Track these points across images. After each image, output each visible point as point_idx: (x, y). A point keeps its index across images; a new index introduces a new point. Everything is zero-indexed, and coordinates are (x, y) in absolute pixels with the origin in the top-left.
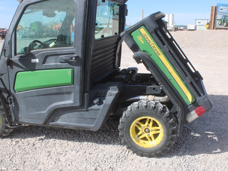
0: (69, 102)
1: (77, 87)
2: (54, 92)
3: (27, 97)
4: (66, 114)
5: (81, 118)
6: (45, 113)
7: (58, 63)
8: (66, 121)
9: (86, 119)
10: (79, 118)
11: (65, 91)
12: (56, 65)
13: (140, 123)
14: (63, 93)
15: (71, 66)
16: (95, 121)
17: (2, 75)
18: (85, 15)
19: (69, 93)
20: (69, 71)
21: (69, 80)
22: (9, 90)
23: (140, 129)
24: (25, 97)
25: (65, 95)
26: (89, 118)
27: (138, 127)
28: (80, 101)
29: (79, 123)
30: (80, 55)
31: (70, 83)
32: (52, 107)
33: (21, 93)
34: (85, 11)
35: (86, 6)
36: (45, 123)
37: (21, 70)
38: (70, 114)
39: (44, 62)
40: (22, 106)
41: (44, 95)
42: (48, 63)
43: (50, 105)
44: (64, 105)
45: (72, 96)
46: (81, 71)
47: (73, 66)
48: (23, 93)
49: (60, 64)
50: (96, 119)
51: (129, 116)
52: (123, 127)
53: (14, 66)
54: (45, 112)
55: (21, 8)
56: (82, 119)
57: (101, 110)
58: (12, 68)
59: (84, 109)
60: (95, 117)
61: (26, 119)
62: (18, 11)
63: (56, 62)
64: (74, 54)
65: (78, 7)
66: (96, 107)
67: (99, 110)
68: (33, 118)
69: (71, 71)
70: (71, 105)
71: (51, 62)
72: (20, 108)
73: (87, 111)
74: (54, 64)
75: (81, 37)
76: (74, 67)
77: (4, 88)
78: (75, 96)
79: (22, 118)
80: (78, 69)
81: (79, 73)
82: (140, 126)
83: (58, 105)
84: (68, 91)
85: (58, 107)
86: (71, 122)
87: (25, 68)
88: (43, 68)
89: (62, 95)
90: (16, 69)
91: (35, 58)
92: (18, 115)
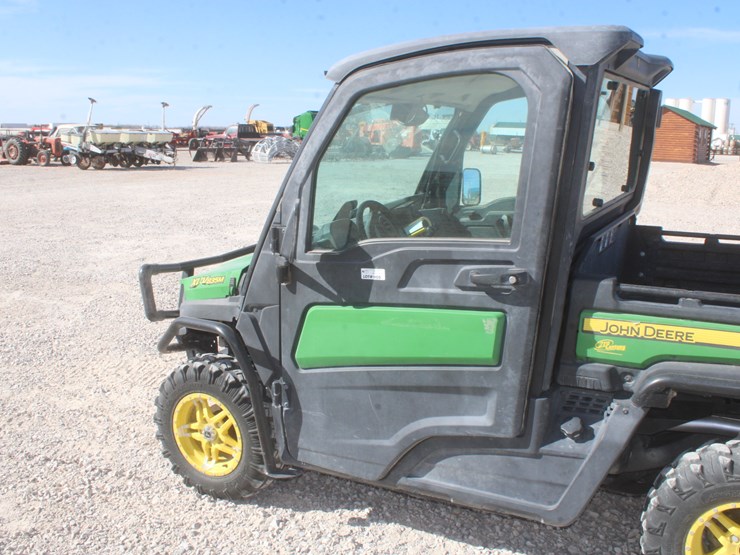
0: (478, 419)
1: (512, 377)
2: (428, 381)
3: (333, 388)
4: (459, 458)
5: (510, 477)
6: (388, 447)
7: (453, 291)
8: (456, 481)
9: (529, 481)
10: (504, 476)
11: (467, 383)
12: (446, 296)
13: (725, 521)
14: (458, 390)
15: (499, 305)
16: (563, 492)
17: (260, 307)
18: (560, 134)
19: (482, 392)
20: (489, 321)
21: (486, 350)
22: (278, 358)
23: (722, 539)
24: (327, 388)
25: (466, 398)
26: (539, 482)
27: (715, 530)
28: (516, 422)
29: (503, 493)
30: (533, 270)
31: (488, 360)
32: (417, 432)
33: (315, 374)
34: (562, 121)
35: (564, 105)
36: (386, 477)
37: (323, 299)
38: (472, 460)
39: (403, 282)
40: (313, 414)
41: (395, 388)
42: (417, 286)
43: (408, 423)
44: (458, 428)
45: (491, 402)
46: (530, 324)
47: (504, 302)
48: (322, 374)
49: (460, 292)
50: (565, 486)
51: (691, 493)
52: (663, 526)
53: (299, 285)
54: (391, 443)
55: (339, 101)
56: (513, 481)
57: (587, 459)
58: (292, 289)
59: (529, 451)
60: (560, 482)
61: (324, 456)
62: (330, 111)
63: (445, 286)
65: (538, 108)
66: (567, 445)
67: (578, 457)
68: (347, 458)
69: (495, 320)
70: (483, 433)
71: (428, 284)
72: (304, 420)
73: (537, 456)
74: (438, 290)
75: (542, 211)
76: (507, 307)
77: (261, 349)
78: (499, 405)
79: (309, 450)
80: (520, 316)
81: (525, 328)
82: (725, 530)
83: (439, 427)
84: (479, 385)
85: (436, 433)
86: (474, 485)
87: (336, 293)
88: (400, 301)
89: (454, 397)
90: (305, 293)
91: (371, 265)
92: (297, 439)
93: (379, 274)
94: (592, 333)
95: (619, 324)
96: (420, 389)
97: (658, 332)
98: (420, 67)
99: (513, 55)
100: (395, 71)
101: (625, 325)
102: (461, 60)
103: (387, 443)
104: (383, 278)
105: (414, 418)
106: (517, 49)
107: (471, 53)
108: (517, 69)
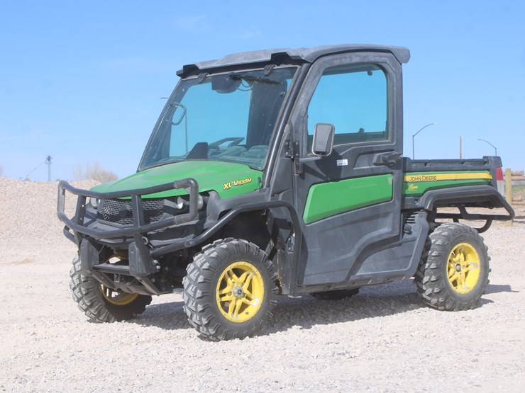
4: (372, 257)
6: (351, 257)
7: (374, 166)
8: (371, 270)
11: (382, 211)
14: (378, 217)
16: (410, 260)
17: (280, 192)
19: (386, 215)
20: (389, 178)
24: (321, 232)
25: (380, 220)
26: (402, 258)
29: (389, 269)
31: (389, 197)
32: (363, 244)
36: (347, 278)
37: (319, 180)
38: (377, 255)
39: (354, 165)
40: (314, 250)
41: (353, 223)
42: (359, 166)
43: (359, 240)
44: (379, 236)
45: (389, 220)
47: (393, 169)
48: (319, 224)
49: (376, 167)
50: (411, 256)
53: (306, 174)
54: (352, 255)
57: (418, 240)
58: (303, 177)
59: (399, 242)
61: (319, 275)
63: (369, 165)
64: (392, 150)
65: (395, 81)
66: (409, 236)
68: (331, 272)
69: (392, 177)
70: (388, 236)
71: (364, 166)
72: (309, 256)
74: (368, 167)
76: (394, 171)
80: (398, 174)
84: (387, 211)
85: (371, 242)
87: (325, 176)
88: (354, 175)
89: (375, 221)
90: (310, 178)
91: (341, 158)
92: (304, 270)
93: (345, 162)
94: (406, 182)
95: (414, 176)
96: (364, 220)
97: (426, 178)
98: (351, 58)
99: (384, 57)
100: (341, 59)
101: (416, 177)
102: (366, 57)
103: (350, 255)
104: (347, 164)
105: (361, 237)
106: (384, 54)
107: (368, 53)
108: (386, 63)
